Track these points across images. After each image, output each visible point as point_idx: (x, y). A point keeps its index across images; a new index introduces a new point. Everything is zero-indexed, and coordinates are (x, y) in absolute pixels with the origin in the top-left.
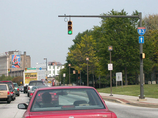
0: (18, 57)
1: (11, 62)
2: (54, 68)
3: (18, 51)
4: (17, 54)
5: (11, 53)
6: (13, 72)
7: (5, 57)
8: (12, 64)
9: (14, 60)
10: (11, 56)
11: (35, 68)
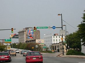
0: (32, 31)
1: (27, 35)
2: (57, 37)
3: (31, 28)
4: (31, 29)
5: (27, 28)
6: (29, 41)
7: (23, 32)
8: (28, 36)
9: (29, 33)
10: (27, 31)
11: (47, 27)
